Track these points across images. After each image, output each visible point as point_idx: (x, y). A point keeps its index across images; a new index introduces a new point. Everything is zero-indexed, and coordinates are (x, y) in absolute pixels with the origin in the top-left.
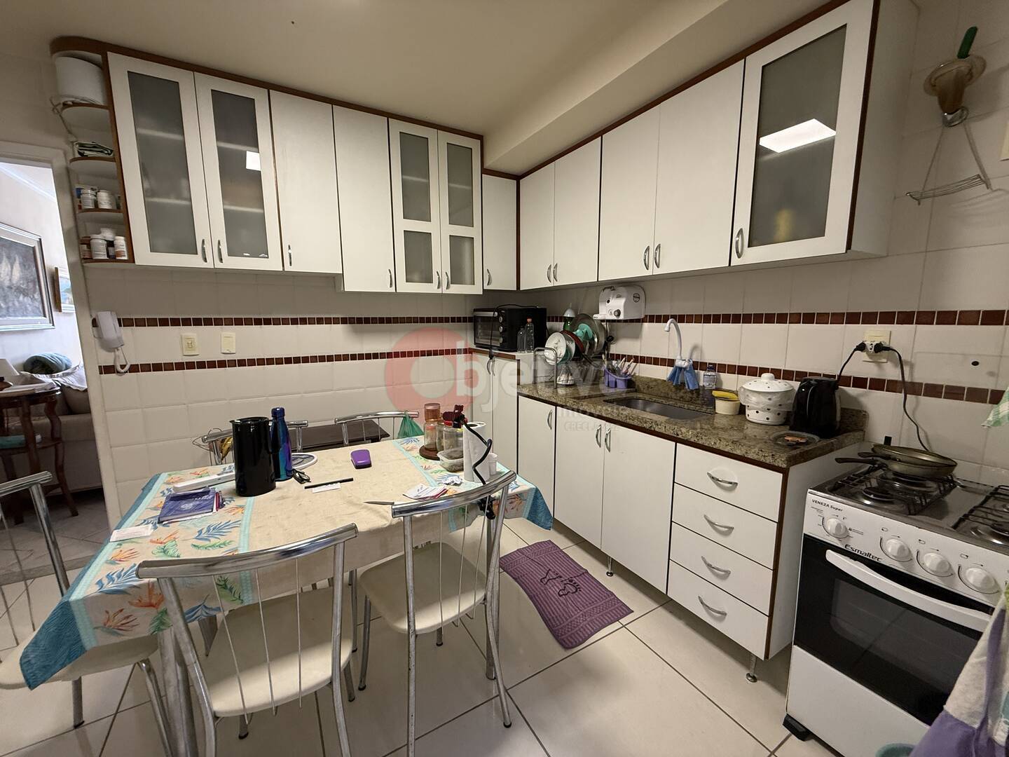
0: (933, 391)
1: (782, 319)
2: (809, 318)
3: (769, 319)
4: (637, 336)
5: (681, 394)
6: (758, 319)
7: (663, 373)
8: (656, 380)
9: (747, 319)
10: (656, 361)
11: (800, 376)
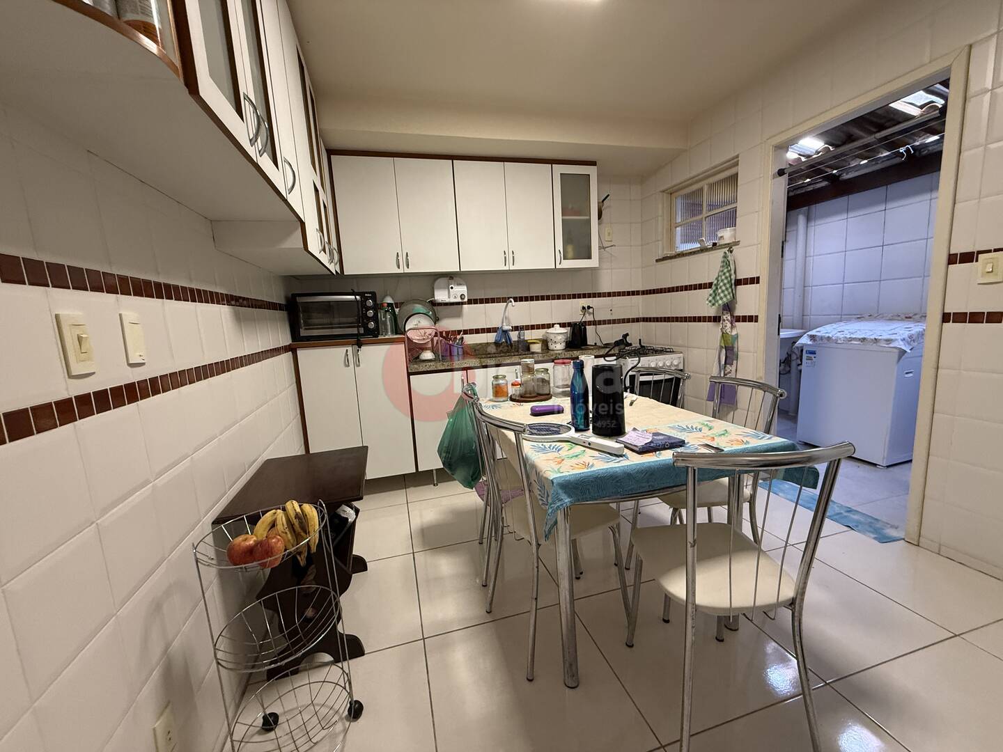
0: (604, 322)
1: (548, 298)
2: (559, 297)
3: (543, 298)
4: (459, 315)
5: (501, 349)
6: (537, 298)
7: (491, 338)
8: (481, 344)
9: (532, 299)
10: (483, 331)
11: (569, 324)
